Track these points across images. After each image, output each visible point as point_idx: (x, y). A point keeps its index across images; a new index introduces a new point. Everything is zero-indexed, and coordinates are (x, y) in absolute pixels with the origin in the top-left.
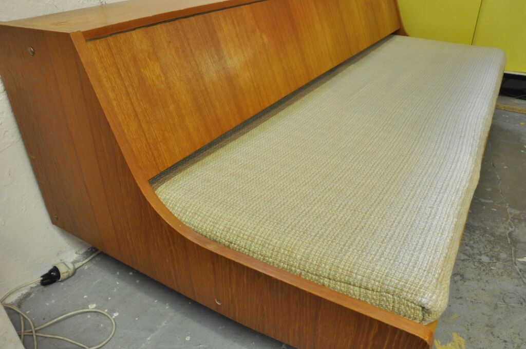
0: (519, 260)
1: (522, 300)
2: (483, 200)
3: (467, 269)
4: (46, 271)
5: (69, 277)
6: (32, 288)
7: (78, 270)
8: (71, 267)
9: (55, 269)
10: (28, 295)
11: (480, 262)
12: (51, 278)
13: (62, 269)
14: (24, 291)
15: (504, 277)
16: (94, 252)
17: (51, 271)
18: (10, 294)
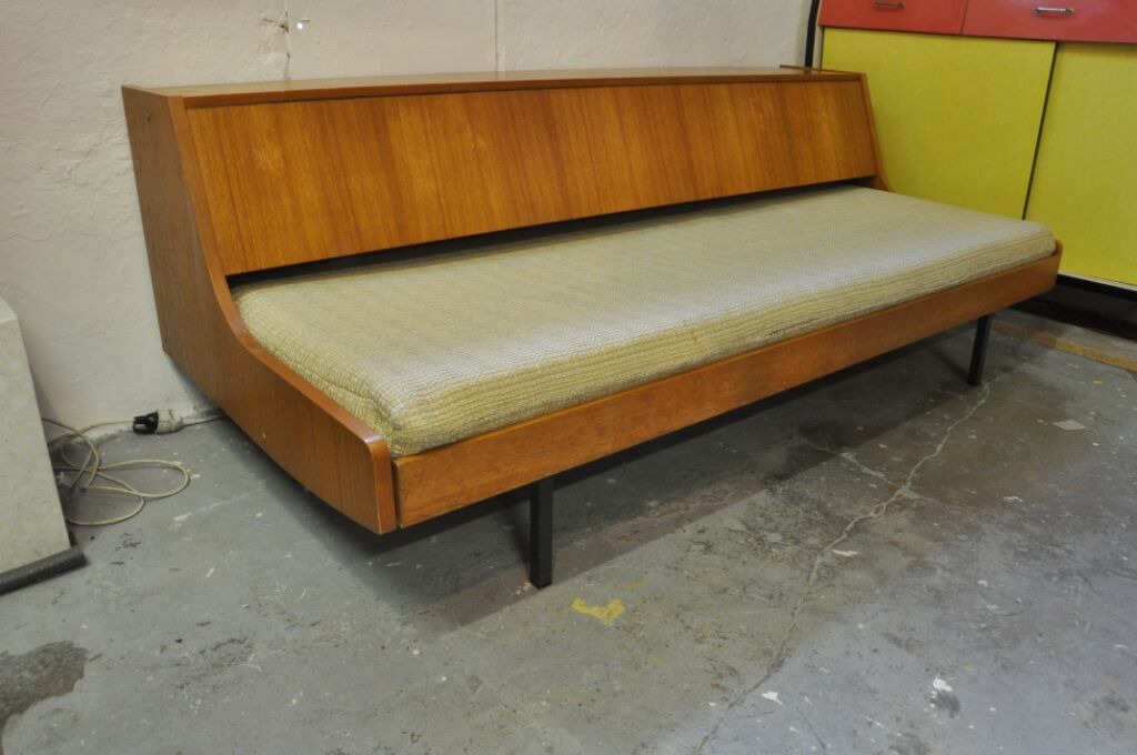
0: (836, 551)
1: (777, 595)
2: (866, 470)
3: (728, 542)
4: (143, 413)
5: (170, 432)
6: (121, 431)
7: (186, 429)
8: (177, 419)
9: (155, 415)
10: (113, 437)
11: (760, 540)
12: (147, 425)
13: (163, 417)
14: (111, 431)
15: (782, 564)
16: (216, 413)
17: (149, 416)
18: (93, 427)
